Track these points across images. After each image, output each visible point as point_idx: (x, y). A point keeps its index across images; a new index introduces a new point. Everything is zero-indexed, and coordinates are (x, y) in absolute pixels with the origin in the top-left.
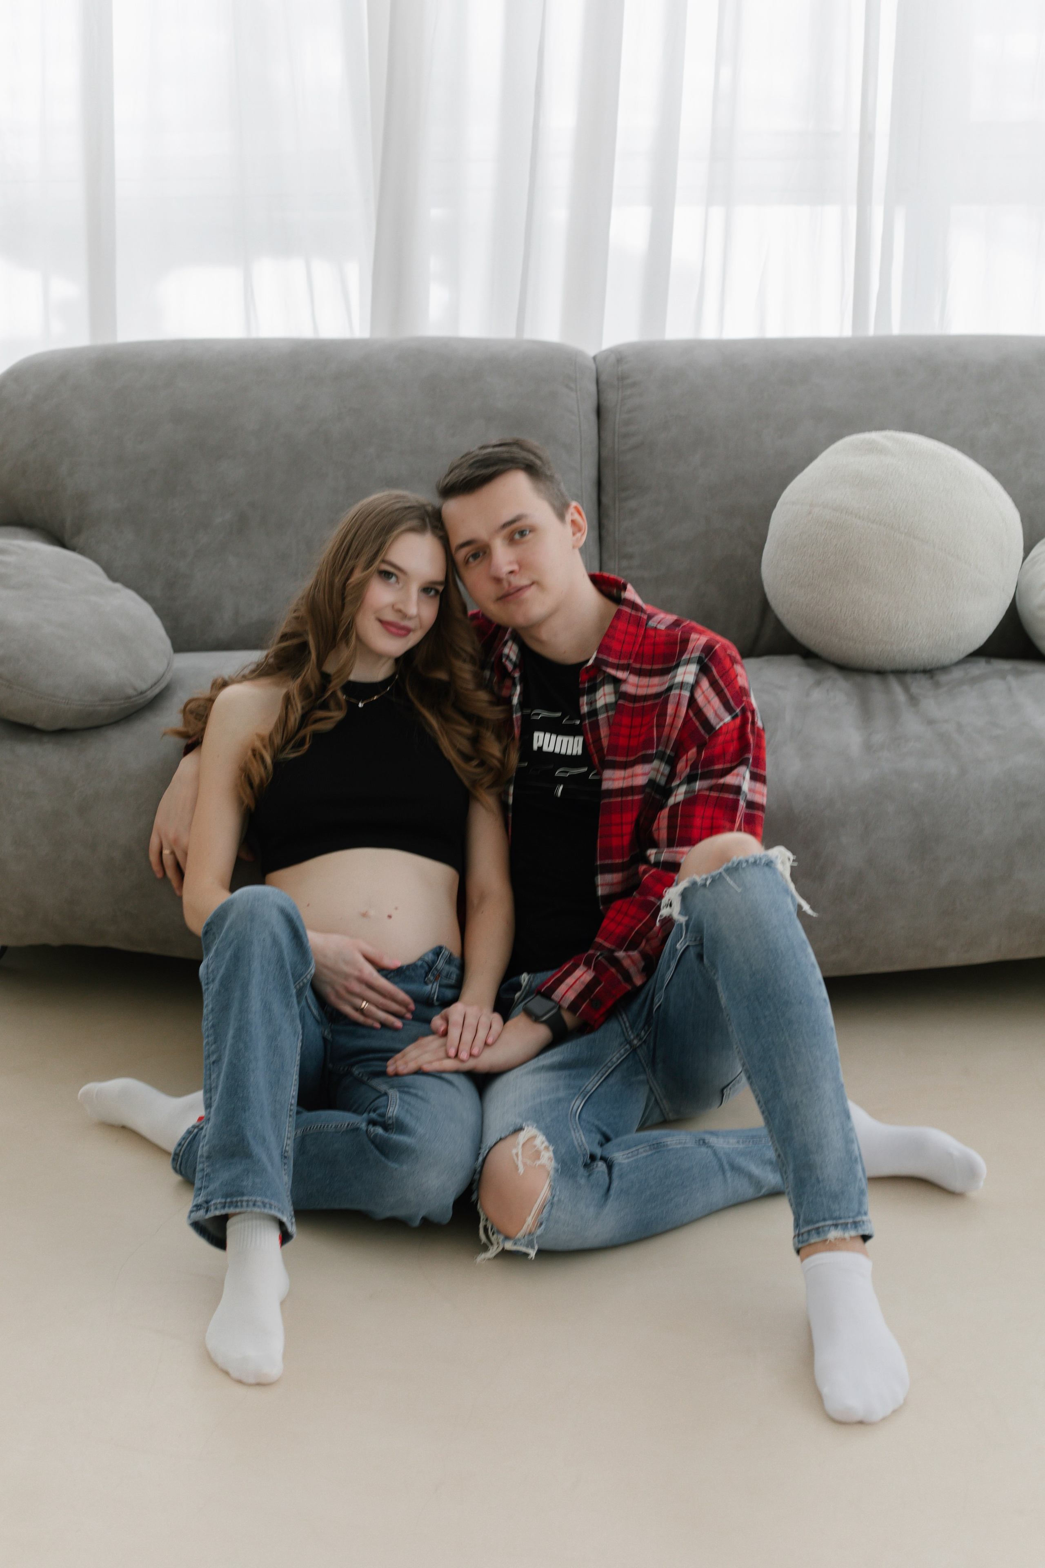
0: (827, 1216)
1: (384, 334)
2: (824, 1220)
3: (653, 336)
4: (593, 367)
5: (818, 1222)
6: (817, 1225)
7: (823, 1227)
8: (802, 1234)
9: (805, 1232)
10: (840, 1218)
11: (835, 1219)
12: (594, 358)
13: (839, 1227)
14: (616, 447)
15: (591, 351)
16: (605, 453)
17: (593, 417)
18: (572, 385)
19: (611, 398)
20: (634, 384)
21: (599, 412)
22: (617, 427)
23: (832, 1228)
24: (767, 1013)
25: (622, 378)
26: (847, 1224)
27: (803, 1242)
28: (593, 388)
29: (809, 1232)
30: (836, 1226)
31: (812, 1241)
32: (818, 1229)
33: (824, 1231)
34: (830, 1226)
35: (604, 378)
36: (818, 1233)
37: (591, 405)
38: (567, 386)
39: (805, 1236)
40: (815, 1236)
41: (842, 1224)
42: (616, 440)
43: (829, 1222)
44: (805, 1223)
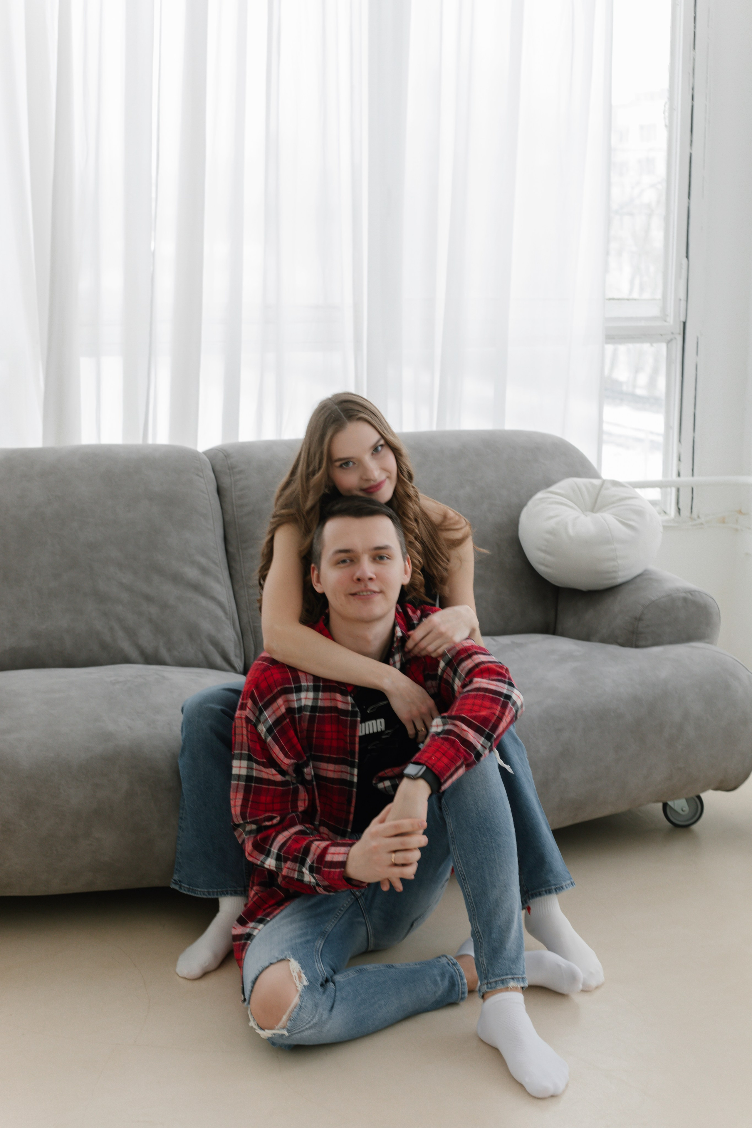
0: (508, 972)
2: (507, 974)
4: (207, 460)
5: (502, 975)
6: (502, 978)
7: (505, 979)
9: (493, 982)
10: (516, 974)
11: (513, 974)
14: (236, 514)
16: (227, 518)
17: (216, 495)
18: (201, 474)
19: (226, 481)
20: (241, 472)
21: (219, 491)
22: (234, 501)
23: (511, 980)
24: (484, 839)
25: (231, 468)
26: (519, 978)
27: (491, 988)
28: (211, 475)
29: (496, 982)
30: (513, 979)
31: (499, 988)
32: (502, 980)
33: (507, 982)
34: (511, 978)
35: (218, 468)
36: (503, 983)
37: (213, 487)
38: (198, 475)
39: (493, 985)
40: (501, 985)
41: (516, 978)
42: (234, 510)
43: (510, 976)
44: (493, 976)
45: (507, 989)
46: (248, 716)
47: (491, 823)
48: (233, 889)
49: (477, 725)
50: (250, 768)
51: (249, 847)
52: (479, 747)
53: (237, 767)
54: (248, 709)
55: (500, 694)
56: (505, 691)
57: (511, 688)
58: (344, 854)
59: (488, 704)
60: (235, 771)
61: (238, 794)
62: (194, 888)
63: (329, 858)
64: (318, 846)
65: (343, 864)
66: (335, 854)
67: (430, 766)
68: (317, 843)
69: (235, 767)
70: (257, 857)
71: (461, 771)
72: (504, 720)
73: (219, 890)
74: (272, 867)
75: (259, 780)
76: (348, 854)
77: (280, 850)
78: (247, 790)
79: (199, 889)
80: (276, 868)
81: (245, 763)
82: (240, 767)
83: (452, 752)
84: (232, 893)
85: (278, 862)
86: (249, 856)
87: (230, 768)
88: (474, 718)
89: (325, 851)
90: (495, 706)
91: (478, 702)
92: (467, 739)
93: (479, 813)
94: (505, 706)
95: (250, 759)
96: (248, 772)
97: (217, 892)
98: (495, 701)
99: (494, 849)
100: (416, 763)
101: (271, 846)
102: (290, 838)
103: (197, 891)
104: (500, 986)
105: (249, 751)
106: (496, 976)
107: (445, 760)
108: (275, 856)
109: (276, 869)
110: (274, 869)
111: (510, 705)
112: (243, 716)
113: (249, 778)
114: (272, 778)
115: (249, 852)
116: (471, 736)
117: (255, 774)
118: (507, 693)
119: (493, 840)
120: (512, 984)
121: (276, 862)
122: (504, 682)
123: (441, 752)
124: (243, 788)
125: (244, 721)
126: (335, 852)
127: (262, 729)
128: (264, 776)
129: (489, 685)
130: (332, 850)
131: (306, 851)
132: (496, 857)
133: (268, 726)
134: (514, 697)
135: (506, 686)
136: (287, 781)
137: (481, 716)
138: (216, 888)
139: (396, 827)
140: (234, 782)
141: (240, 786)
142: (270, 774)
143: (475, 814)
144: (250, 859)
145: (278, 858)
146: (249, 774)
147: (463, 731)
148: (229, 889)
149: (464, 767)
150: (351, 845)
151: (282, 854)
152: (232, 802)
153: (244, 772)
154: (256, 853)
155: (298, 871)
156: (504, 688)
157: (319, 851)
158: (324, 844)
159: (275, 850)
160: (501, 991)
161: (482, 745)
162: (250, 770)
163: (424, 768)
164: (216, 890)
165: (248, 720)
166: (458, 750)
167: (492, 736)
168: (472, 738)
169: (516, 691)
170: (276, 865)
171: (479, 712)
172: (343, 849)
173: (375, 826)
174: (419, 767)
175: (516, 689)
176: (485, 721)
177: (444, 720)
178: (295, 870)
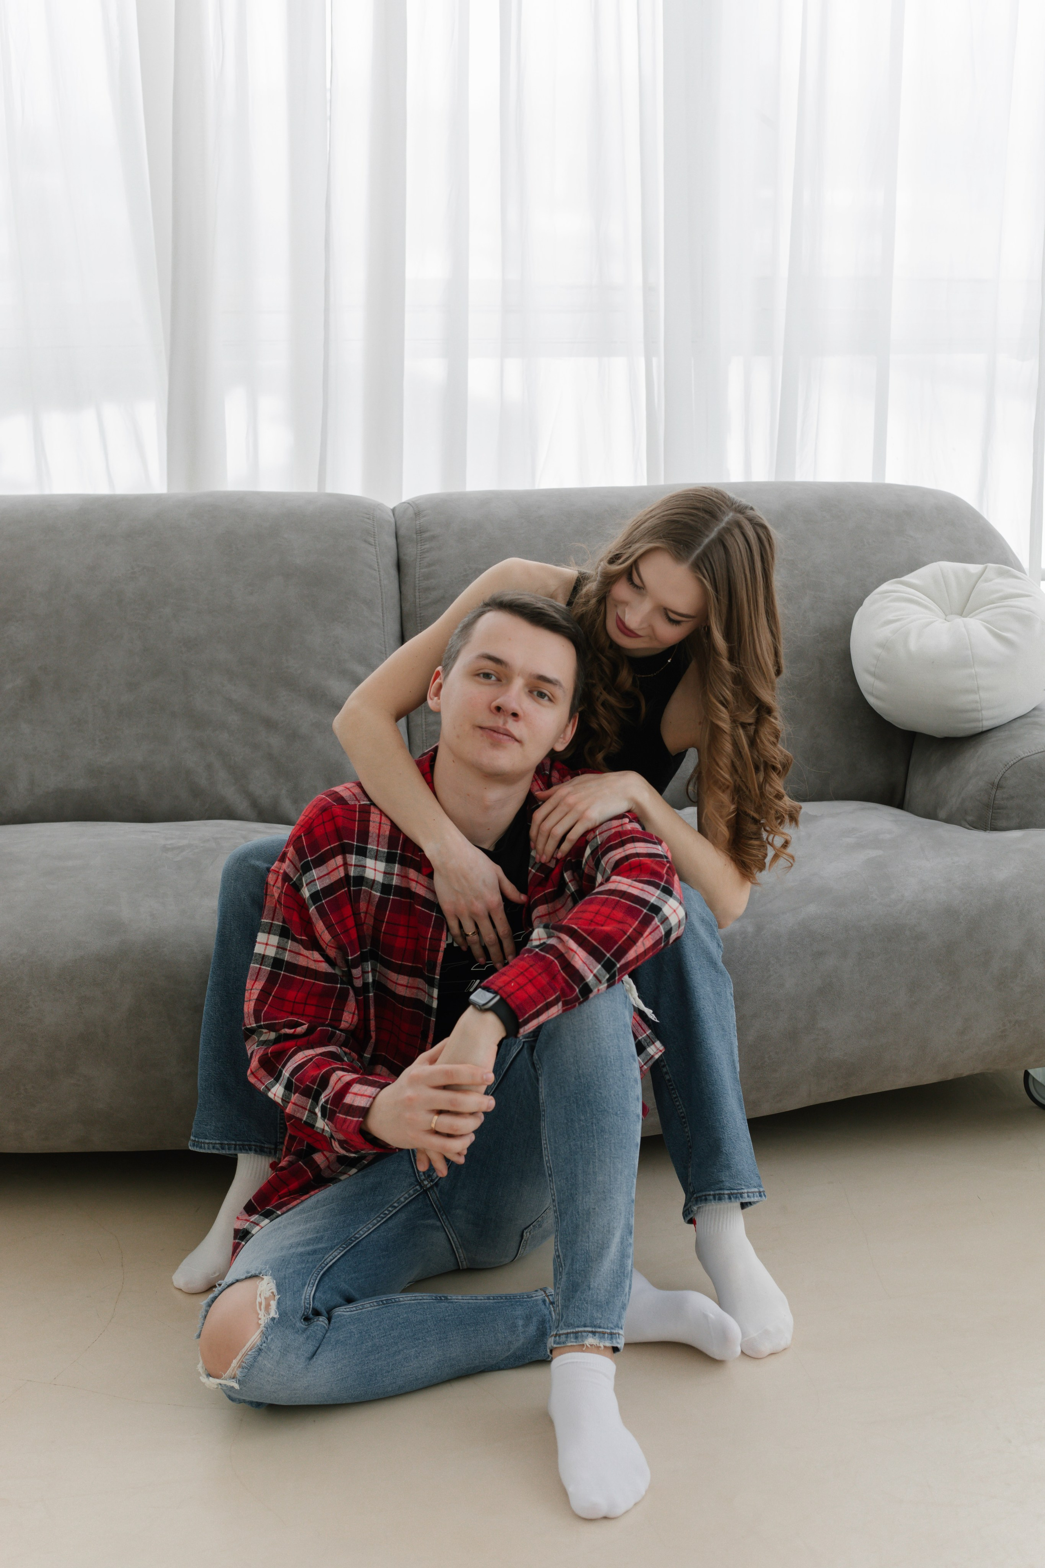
0: (588, 1322)
1: (181, 489)
2: (585, 1326)
3: (454, 488)
4: (393, 520)
5: (578, 1327)
6: (577, 1329)
7: (581, 1332)
8: (560, 1335)
9: (563, 1334)
10: (600, 1327)
11: (595, 1326)
12: (393, 510)
13: (597, 1334)
14: (418, 601)
15: (391, 503)
16: (406, 608)
17: (393, 572)
18: (371, 540)
19: (411, 552)
20: (433, 538)
21: (399, 566)
22: (415, 581)
23: (590, 1335)
24: (582, 1118)
25: (420, 532)
26: (604, 1333)
27: (559, 1343)
28: (392, 542)
29: (568, 1335)
30: (594, 1333)
31: (569, 1344)
32: (577, 1333)
33: (582, 1336)
34: (590, 1332)
35: (402, 532)
36: (576, 1338)
37: (389, 560)
38: (366, 541)
39: (563, 1338)
40: (573, 1340)
41: (599, 1332)
42: (417, 594)
43: (589, 1329)
44: (565, 1325)
45: (582, 1348)
46: (287, 871)
47: (595, 1095)
48: (258, 1144)
49: (594, 945)
50: (281, 948)
51: (254, 1063)
52: (590, 978)
53: (263, 944)
54: (287, 861)
55: (644, 902)
56: (653, 900)
57: (665, 897)
58: (370, 1097)
59: (619, 914)
60: (259, 949)
61: (257, 983)
62: (200, 1140)
63: (348, 1099)
64: (340, 1077)
65: (365, 1112)
66: (358, 1096)
67: (504, 996)
68: (340, 1073)
69: (259, 943)
70: (263, 1080)
71: (555, 1011)
72: (639, 943)
73: (238, 1143)
74: (278, 1097)
75: (292, 967)
76: (374, 1098)
77: (292, 1074)
78: (272, 979)
79: (207, 1141)
80: (282, 1099)
81: (274, 939)
82: (267, 944)
83: (544, 979)
84: (258, 1150)
85: (286, 1091)
86: (252, 1076)
87: (253, 942)
88: (590, 933)
89: (348, 1086)
90: (629, 920)
91: (606, 910)
92: (573, 963)
93: (579, 1077)
94: (646, 921)
95: (284, 933)
96: (277, 953)
97: (235, 1145)
98: (633, 913)
99: (595, 1134)
100: (487, 989)
101: (283, 1067)
102: (311, 1059)
103: (204, 1143)
104: (571, 1342)
105: (284, 922)
106: (568, 1325)
107: (531, 990)
108: (285, 1082)
109: (282, 1102)
110: (279, 1101)
111: (656, 921)
112: (282, 871)
113: (277, 963)
114: (313, 966)
115: (253, 1070)
116: (580, 959)
117: (287, 957)
118: (655, 903)
119: (594, 1121)
120: (590, 1341)
121: (284, 1091)
122: (657, 886)
123: (527, 977)
124: (267, 975)
125: (280, 877)
126: (358, 1093)
127: (306, 893)
128: (302, 961)
129: (631, 888)
130: (356, 1088)
131: (324, 1083)
132: (596, 1146)
133: (313, 890)
134: (666, 910)
135: (658, 892)
136: (335, 975)
137: (602, 931)
138: (233, 1140)
139: (447, 1073)
140: (254, 966)
141: (262, 973)
142: (311, 960)
143: (573, 1079)
144: (252, 1080)
145: (288, 1087)
146: (278, 956)
147: (570, 952)
148: (253, 1143)
149: (560, 1004)
150: (382, 1086)
151: (294, 1081)
152: (247, 994)
153: (271, 952)
154: (262, 1073)
155: (309, 1111)
156: (653, 895)
157: (340, 1085)
158: (349, 1077)
159: (286, 1073)
160: (572, 1349)
161: (595, 976)
162: (280, 951)
163: (498, 998)
164: (234, 1143)
165: (286, 877)
166: (553, 977)
167: (615, 965)
168: (580, 962)
169: (672, 902)
170: (283, 1096)
171: (602, 925)
172: (369, 1090)
173: (419, 1067)
174: (490, 995)
175: (675, 898)
176: (608, 940)
177: (547, 930)
178: (306, 1109)
